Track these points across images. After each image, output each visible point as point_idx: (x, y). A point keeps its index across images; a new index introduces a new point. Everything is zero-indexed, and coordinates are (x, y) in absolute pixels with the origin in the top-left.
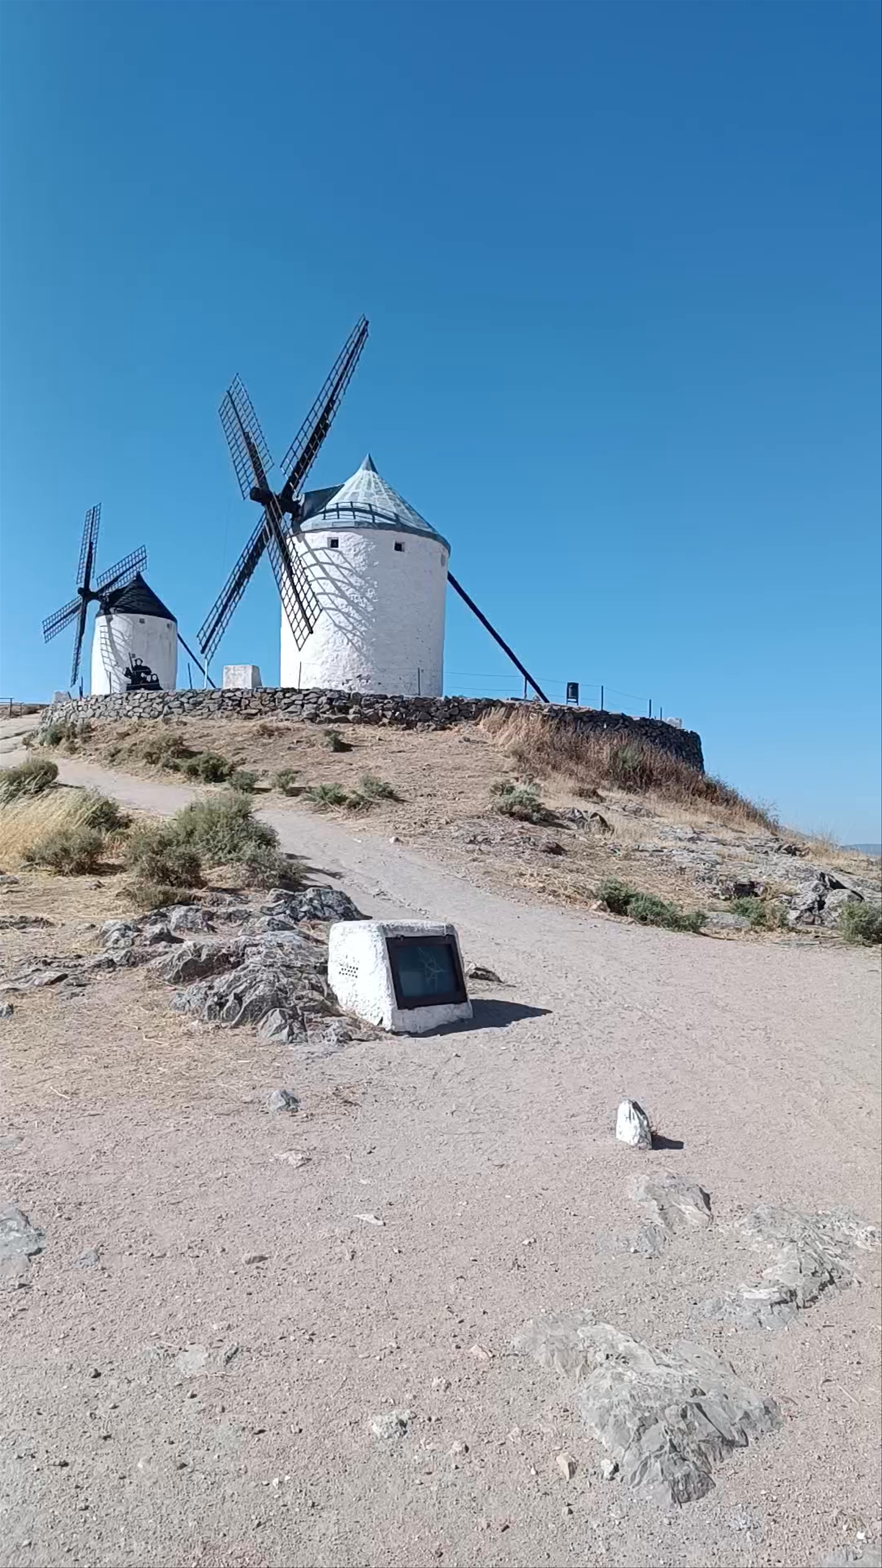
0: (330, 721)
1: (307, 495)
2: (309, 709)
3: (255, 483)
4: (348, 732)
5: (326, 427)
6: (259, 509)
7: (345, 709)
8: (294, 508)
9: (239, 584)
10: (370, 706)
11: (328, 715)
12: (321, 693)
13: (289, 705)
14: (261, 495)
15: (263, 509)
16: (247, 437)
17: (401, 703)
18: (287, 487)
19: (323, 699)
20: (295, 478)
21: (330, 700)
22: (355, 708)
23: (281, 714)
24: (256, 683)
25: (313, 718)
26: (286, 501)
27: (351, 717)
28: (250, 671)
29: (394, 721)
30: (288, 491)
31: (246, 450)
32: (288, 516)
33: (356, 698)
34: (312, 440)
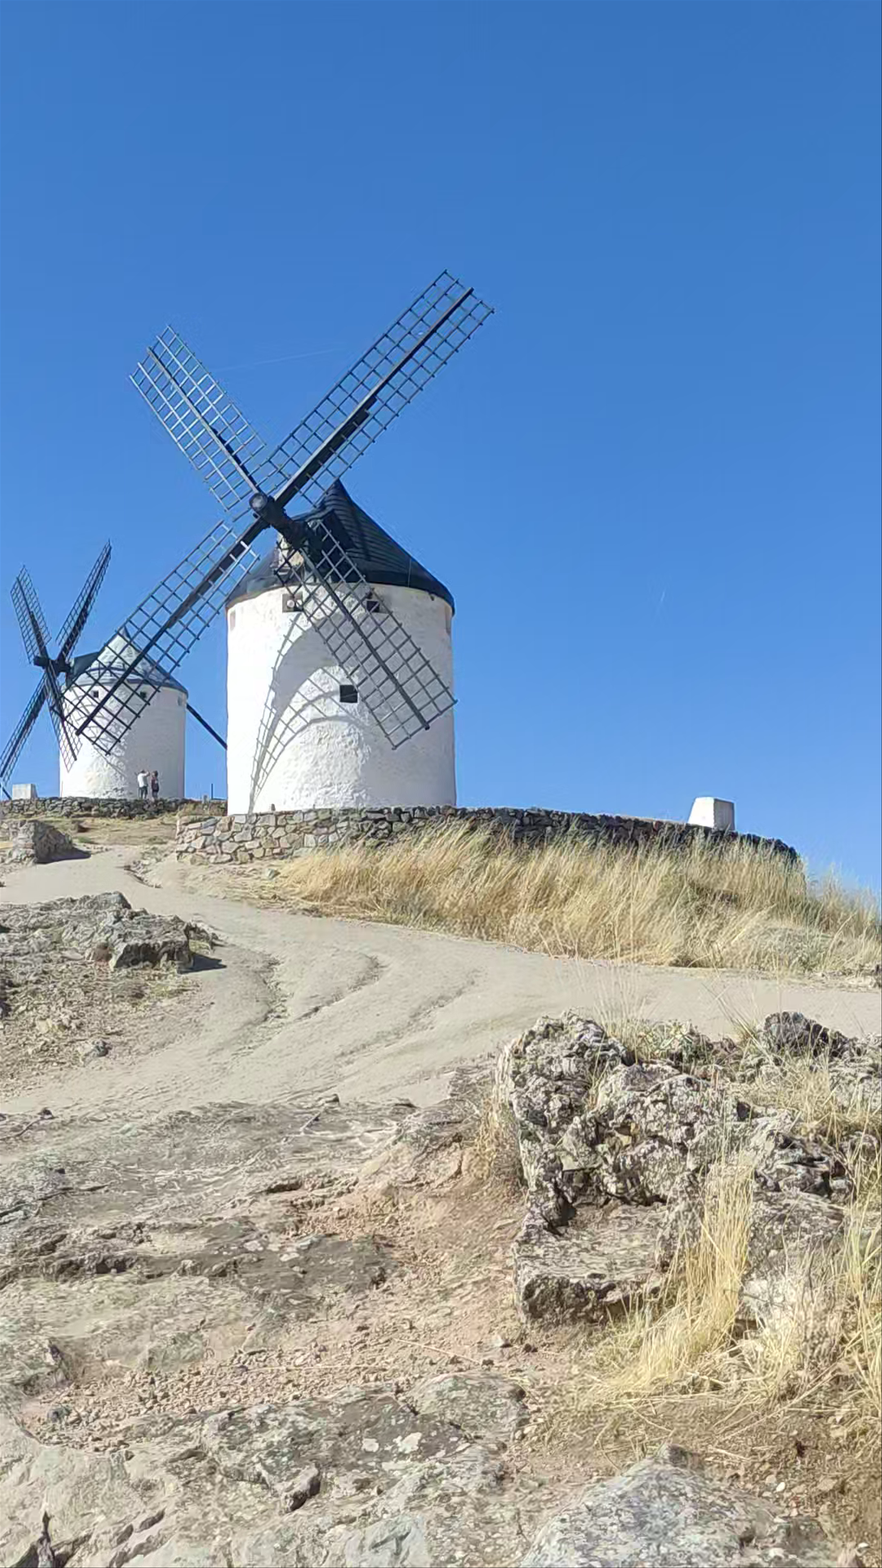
0: (79, 816)
1: (76, 660)
2: (66, 809)
3: (37, 653)
4: (87, 822)
5: (86, 615)
6: (40, 671)
7: (89, 809)
8: (67, 669)
9: (28, 725)
10: (104, 806)
11: (79, 813)
12: (74, 799)
13: (53, 808)
14: (42, 661)
15: (43, 671)
16: (32, 617)
17: (125, 803)
18: (61, 654)
19: (76, 803)
20: (65, 650)
21: (80, 804)
22: (96, 807)
23: (49, 813)
24: (34, 794)
25: (68, 815)
26: (61, 665)
27: (93, 813)
28: (29, 787)
29: (120, 814)
30: (61, 657)
31: (31, 626)
32: (63, 675)
33: (96, 801)
34: (77, 623)
